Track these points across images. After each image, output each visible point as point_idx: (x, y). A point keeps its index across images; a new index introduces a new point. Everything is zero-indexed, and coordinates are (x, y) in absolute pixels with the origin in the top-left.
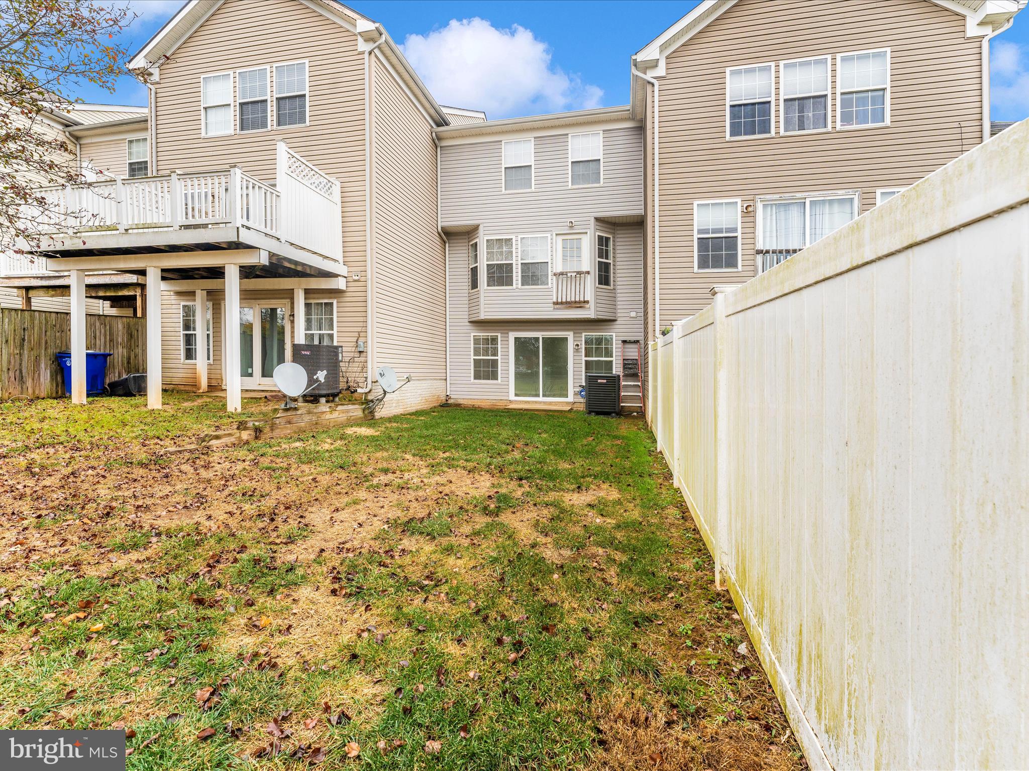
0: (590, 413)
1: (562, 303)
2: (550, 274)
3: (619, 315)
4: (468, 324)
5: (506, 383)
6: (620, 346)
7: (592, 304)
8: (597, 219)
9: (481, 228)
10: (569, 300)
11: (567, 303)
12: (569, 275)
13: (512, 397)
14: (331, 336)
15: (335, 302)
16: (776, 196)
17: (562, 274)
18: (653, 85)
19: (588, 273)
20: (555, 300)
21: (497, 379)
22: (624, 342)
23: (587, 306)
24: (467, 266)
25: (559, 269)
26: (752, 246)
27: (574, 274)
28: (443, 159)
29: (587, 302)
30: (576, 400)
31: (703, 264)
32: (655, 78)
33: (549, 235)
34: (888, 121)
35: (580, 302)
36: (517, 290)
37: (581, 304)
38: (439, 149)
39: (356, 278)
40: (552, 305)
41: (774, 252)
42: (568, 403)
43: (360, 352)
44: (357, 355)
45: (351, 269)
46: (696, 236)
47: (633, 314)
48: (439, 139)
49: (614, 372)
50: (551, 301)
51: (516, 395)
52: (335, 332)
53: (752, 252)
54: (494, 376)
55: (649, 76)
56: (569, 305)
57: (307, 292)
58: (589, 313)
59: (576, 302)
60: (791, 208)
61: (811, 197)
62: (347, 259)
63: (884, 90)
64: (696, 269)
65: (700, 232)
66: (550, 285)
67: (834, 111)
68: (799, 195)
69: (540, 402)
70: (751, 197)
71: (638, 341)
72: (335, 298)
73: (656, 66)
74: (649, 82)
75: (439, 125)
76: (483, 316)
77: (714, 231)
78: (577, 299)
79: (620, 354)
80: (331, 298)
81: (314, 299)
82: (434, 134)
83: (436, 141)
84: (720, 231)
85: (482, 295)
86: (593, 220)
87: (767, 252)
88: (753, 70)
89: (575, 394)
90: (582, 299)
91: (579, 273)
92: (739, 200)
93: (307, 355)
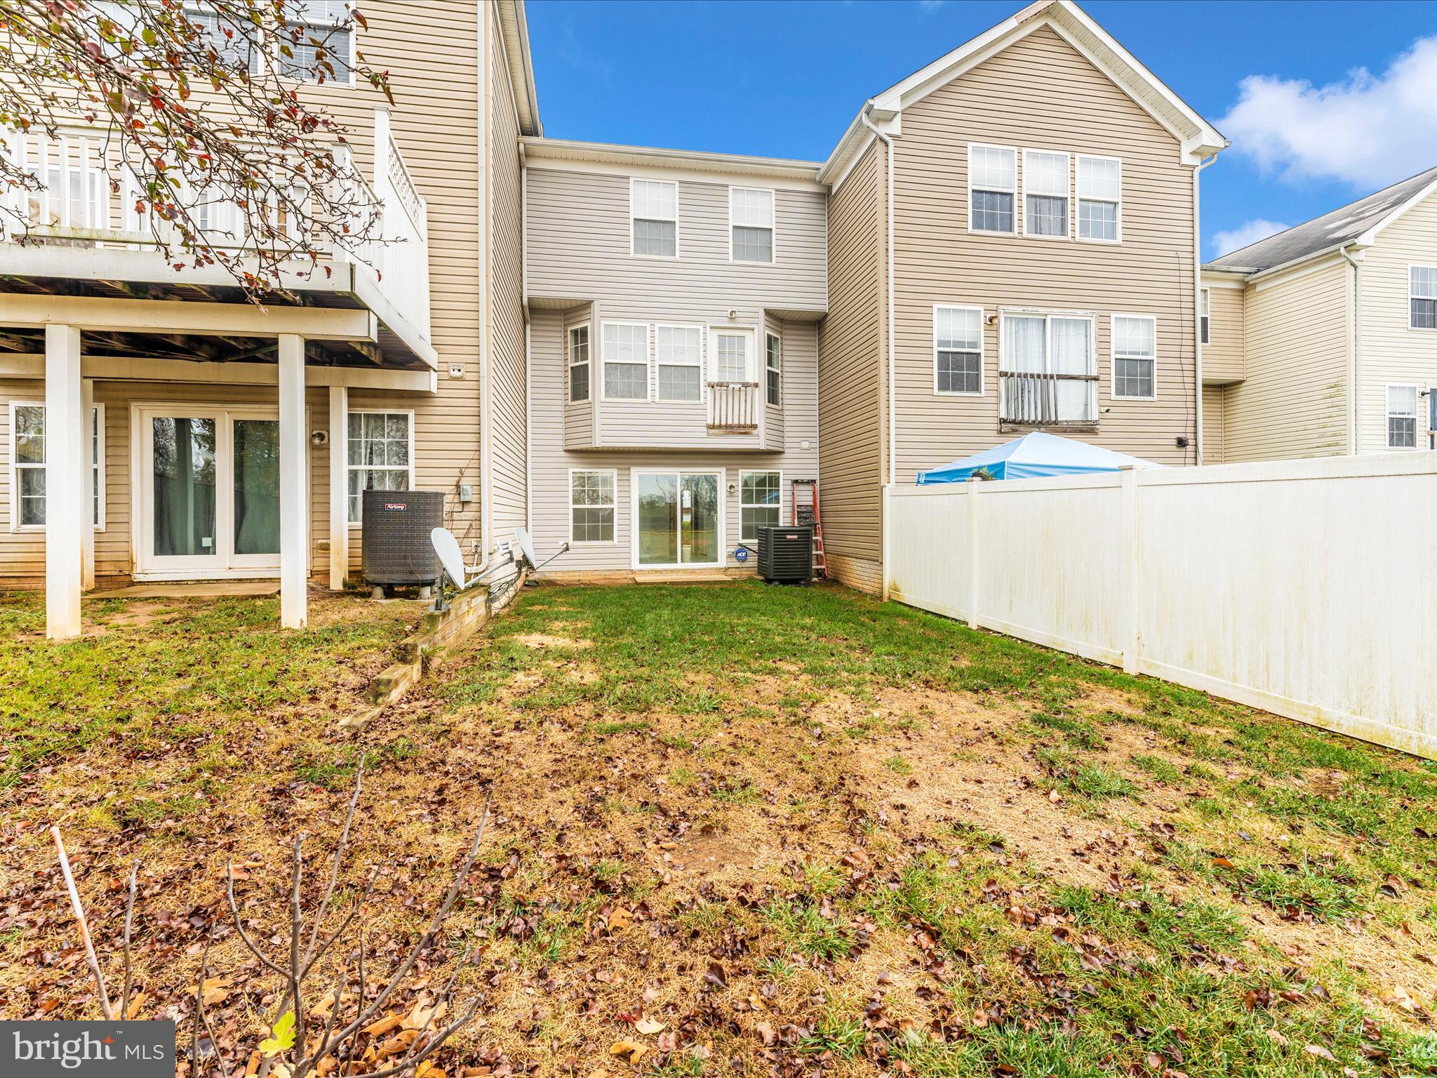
0: (768, 581)
1: (720, 426)
2: (702, 383)
3: (786, 445)
4: (564, 454)
5: (627, 544)
6: (790, 488)
7: (761, 430)
8: (768, 313)
9: (596, 307)
10: (730, 422)
11: (727, 426)
12: (731, 386)
13: (636, 565)
14: (403, 475)
15: (411, 414)
16: (1019, 309)
17: (720, 385)
18: (886, 144)
19: (756, 385)
20: (710, 422)
21: (612, 539)
22: (796, 482)
23: (755, 432)
24: (562, 363)
25: (715, 379)
26: (994, 367)
27: (737, 387)
28: (531, 189)
29: (755, 427)
30: (731, 565)
31: (943, 386)
32: (890, 136)
33: (701, 327)
34: (1119, 240)
35: (745, 426)
36: (653, 405)
37: (746, 429)
38: (524, 172)
39: (457, 374)
40: (705, 429)
41: (1019, 376)
42: (718, 569)
43: (464, 503)
44: (458, 508)
45: (445, 358)
46: (936, 349)
47: (805, 445)
48: (527, 156)
49: (781, 524)
50: (704, 423)
51: (642, 561)
52: (411, 467)
53: (995, 374)
54: (608, 535)
55: (883, 130)
56: (730, 429)
57: (353, 393)
58: (758, 441)
59: (739, 426)
60: (1030, 325)
61: (1053, 314)
62: (439, 340)
63: (1115, 204)
64: (936, 391)
65: (941, 343)
66: (702, 400)
67: (1075, 219)
68: (1042, 310)
69: (678, 571)
70: (994, 307)
71: (814, 481)
72: (410, 407)
73: (891, 120)
74: (881, 139)
75: (524, 132)
76: (599, 443)
77: (957, 344)
78: (742, 422)
79: (790, 498)
80: (401, 407)
81: (365, 406)
82: (522, 146)
83: (523, 158)
84: (961, 344)
85: (598, 410)
86: (762, 313)
87: (1012, 375)
88: (995, 152)
89: (729, 556)
90: (748, 422)
91: (746, 385)
92: (981, 308)
93: (399, 511)
